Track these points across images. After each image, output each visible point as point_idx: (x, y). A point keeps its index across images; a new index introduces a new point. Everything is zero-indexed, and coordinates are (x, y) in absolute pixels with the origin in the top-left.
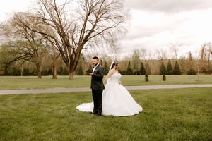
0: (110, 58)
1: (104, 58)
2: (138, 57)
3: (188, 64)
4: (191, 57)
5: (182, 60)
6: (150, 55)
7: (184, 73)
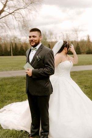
0: (19, 39)
1: (14, 40)
2: (46, 39)
3: (87, 45)
4: (89, 39)
5: (83, 42)
6: (56, 38)
7: (83, 53)
